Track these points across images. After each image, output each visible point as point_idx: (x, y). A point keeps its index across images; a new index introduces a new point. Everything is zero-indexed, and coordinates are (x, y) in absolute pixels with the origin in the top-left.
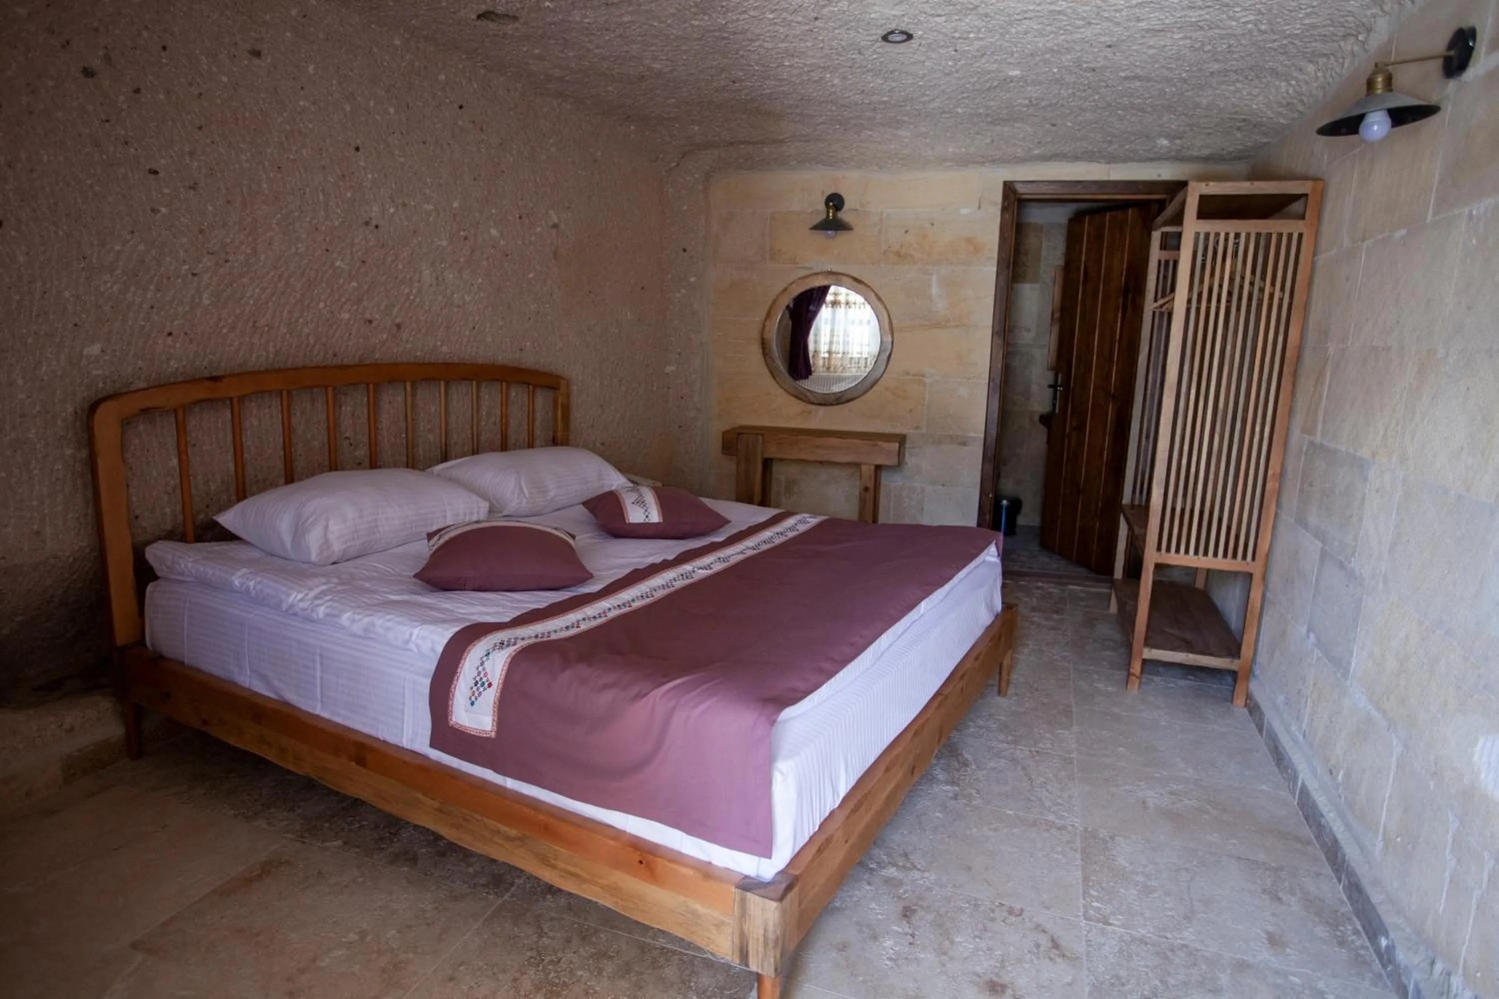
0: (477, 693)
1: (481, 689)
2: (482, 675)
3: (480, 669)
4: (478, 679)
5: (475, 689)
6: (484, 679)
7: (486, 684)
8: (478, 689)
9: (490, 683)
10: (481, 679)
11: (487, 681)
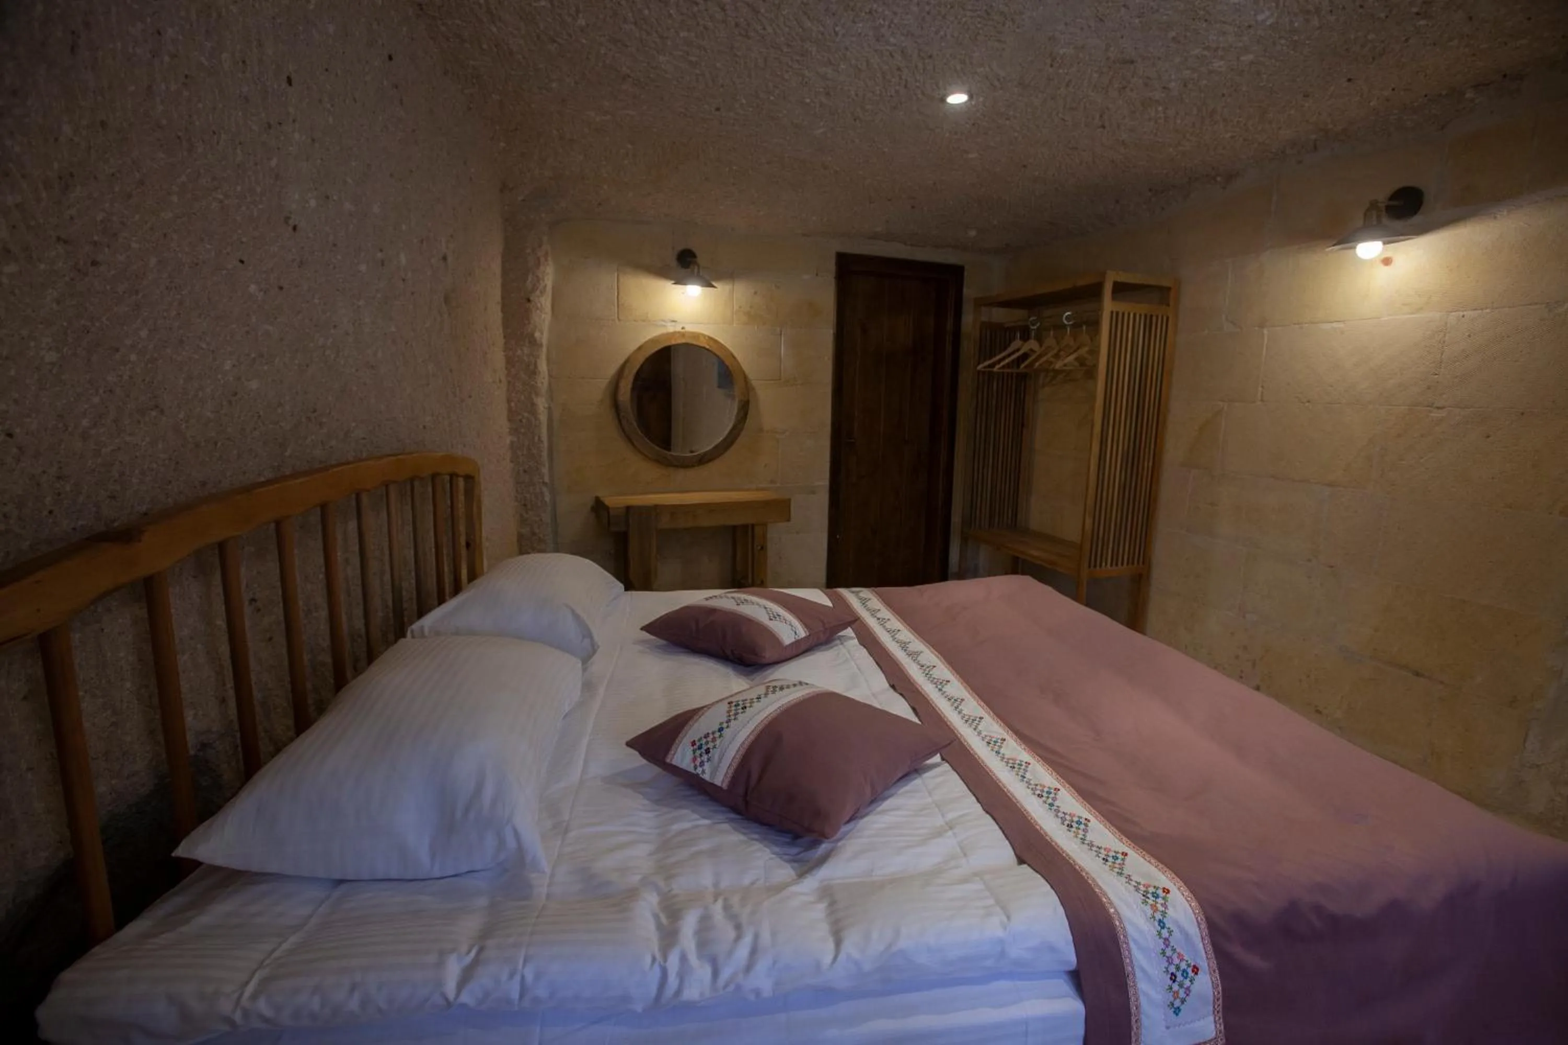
0: (1182, 994)
1: (1187, 983)
2: (1176, 961)
3: (1169, 952)
4: (1172, 969)
5: (1175, 987)
6: (1183, 966)
7: (1190, 970)
8: (1181, 986)
9: (1195, 967)
10: (1178, 968)
11: (1189, 966)
